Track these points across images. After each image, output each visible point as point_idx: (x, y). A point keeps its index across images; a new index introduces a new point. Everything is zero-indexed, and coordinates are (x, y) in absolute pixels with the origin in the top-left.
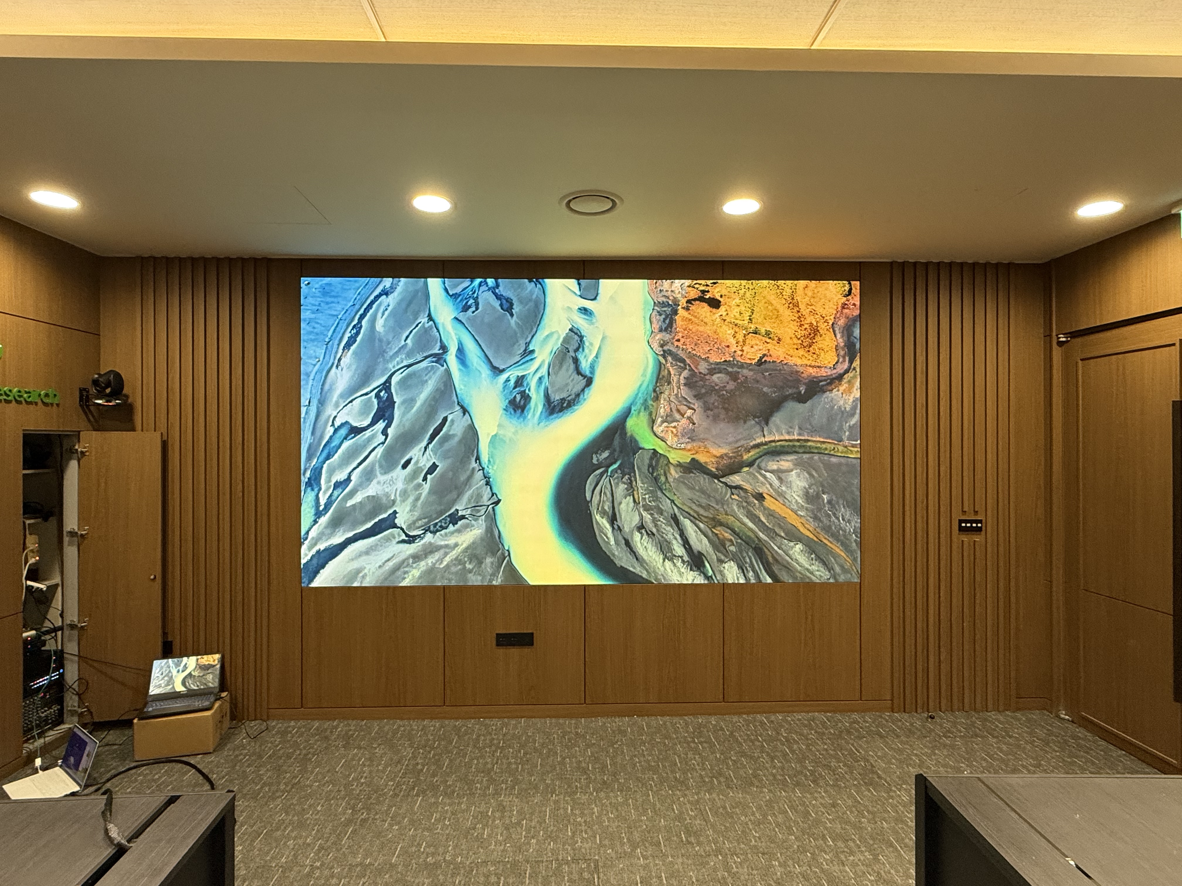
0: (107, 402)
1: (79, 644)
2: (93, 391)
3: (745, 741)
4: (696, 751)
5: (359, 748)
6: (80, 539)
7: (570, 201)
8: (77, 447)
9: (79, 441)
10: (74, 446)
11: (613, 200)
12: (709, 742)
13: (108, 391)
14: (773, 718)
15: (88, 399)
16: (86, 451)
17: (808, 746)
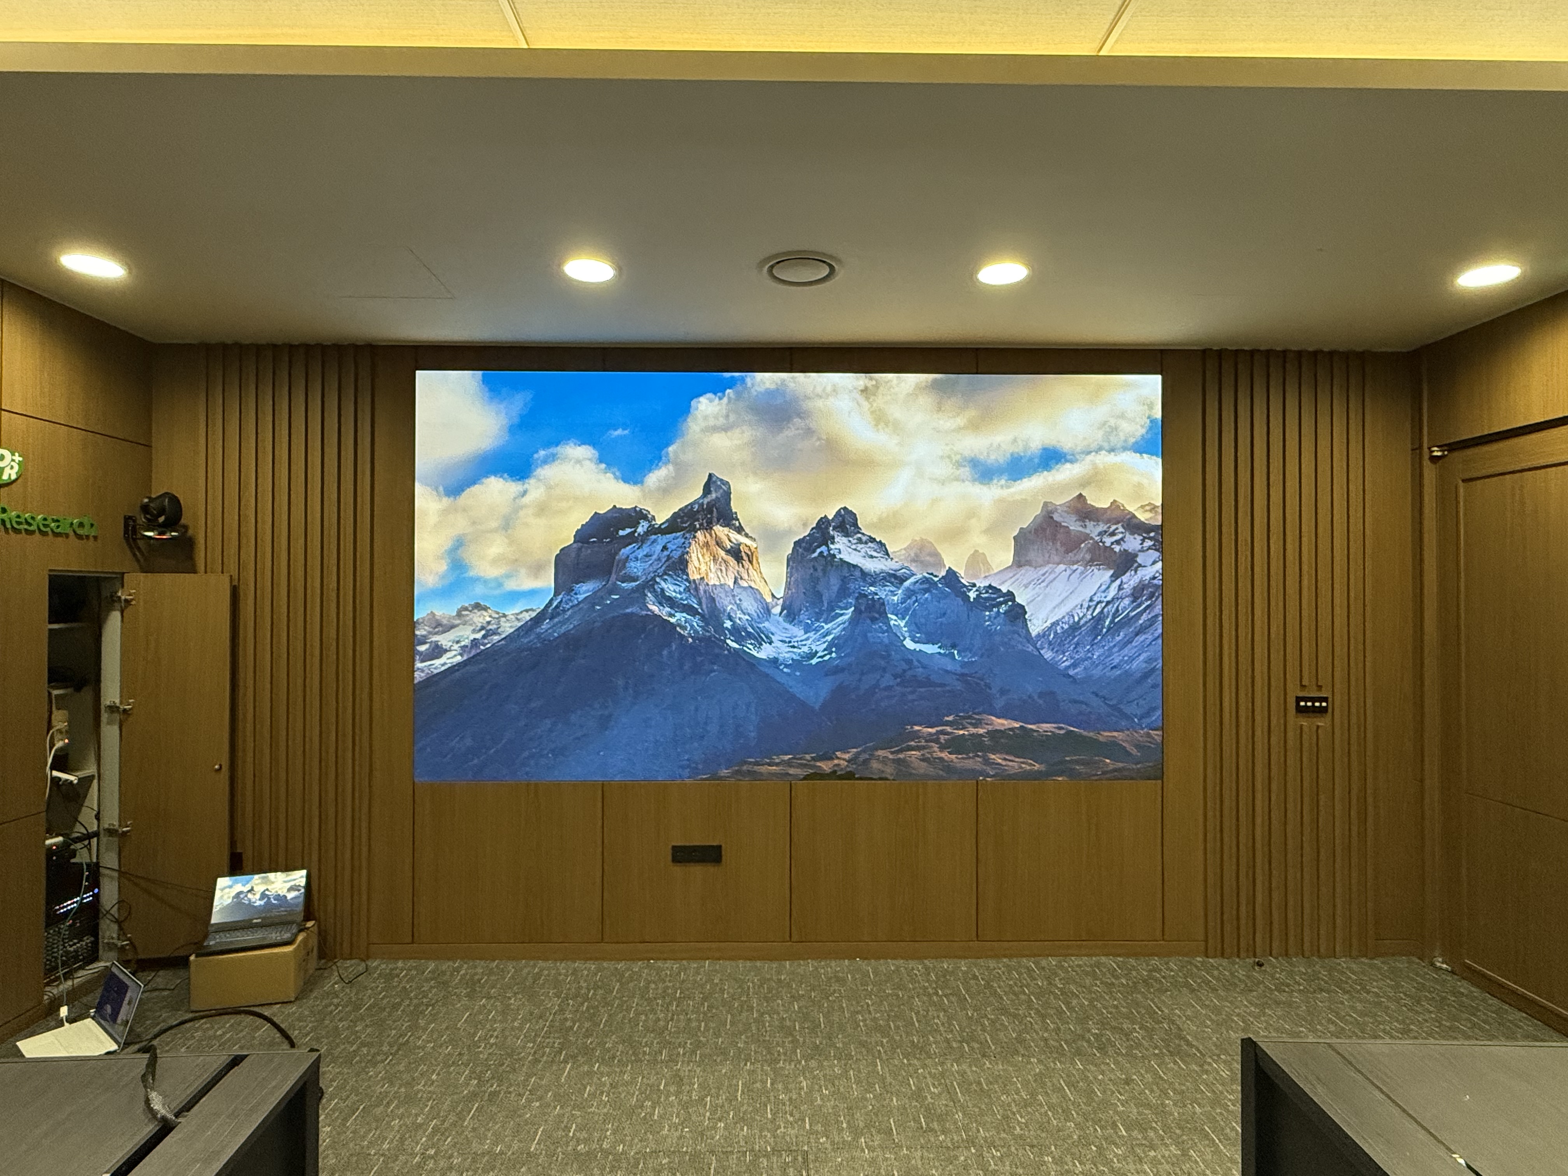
0: (159, 535)
1: (120, 855)
2: (142, 519)
3: (1006, 993)
4: (941, 1007)
5: (489, 998)
6: (123, 715)
7: (772, 267)
8: (119, 594)
9: (123, 586)
10: (116, 592)
11: (831, 266)
12: (957, 993)
13: (162, 519)
14: (1044, 963)
15: (134, 531)
16: (132, 600)
17: (1091, 1001)
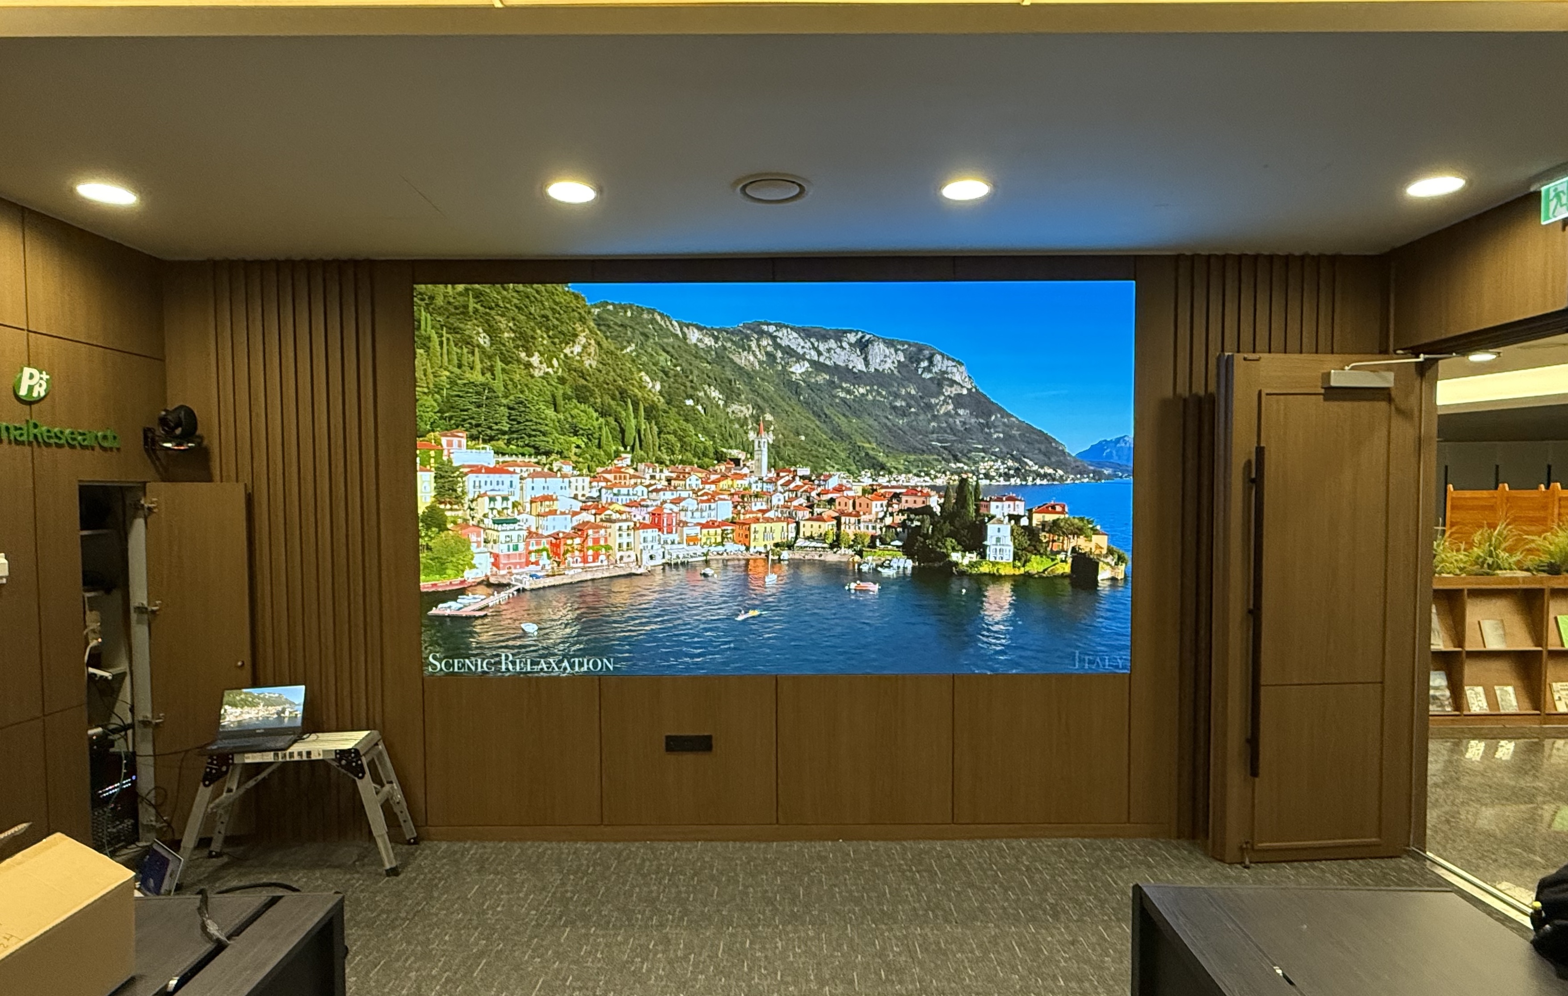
0: (177, 445)
1: (154, 745)
2: (160, 431)
3: (975, 870)
4: (913, 881)
5: (497, 873)
6: (150, 616)
7: (744, 187)
8: (142, 502)
9: (145, 495)
10: (139, 501)
11: (799, 185)
12: (930, 871)
13: (178, 431)
14: (1014, 843)
15: (154, 442)
16: (155, 508)
17: (1053, 877)
